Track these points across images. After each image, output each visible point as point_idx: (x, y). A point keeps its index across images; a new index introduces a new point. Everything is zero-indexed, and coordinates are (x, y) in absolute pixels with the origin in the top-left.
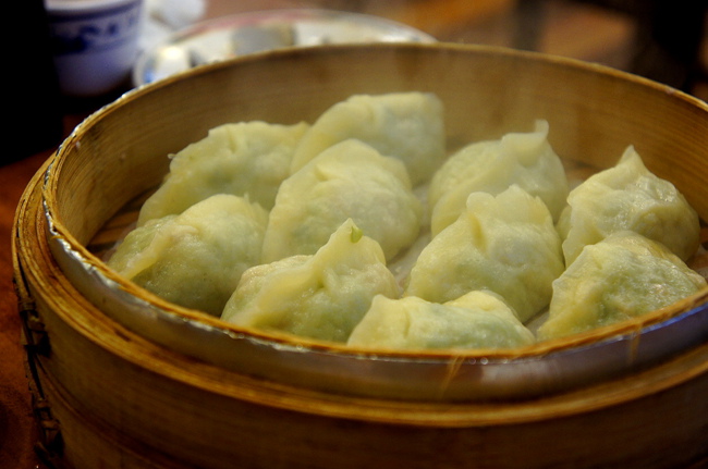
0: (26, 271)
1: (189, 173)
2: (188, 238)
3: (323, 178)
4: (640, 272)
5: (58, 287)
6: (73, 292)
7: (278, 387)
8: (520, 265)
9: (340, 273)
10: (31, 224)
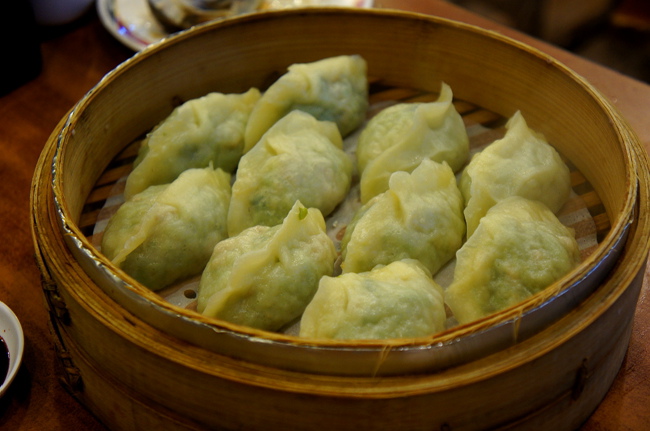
0: (46, 258)
1: (164, 147)
2: (169, 218)
3: (273, 152)
4: (523, 240)
5: (74, 274)
6: (87, 279)
7: (252, 366)
8: (431, 231)
9: (292, 248)
10: (44, 210)
